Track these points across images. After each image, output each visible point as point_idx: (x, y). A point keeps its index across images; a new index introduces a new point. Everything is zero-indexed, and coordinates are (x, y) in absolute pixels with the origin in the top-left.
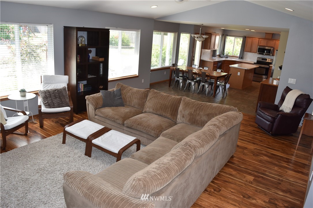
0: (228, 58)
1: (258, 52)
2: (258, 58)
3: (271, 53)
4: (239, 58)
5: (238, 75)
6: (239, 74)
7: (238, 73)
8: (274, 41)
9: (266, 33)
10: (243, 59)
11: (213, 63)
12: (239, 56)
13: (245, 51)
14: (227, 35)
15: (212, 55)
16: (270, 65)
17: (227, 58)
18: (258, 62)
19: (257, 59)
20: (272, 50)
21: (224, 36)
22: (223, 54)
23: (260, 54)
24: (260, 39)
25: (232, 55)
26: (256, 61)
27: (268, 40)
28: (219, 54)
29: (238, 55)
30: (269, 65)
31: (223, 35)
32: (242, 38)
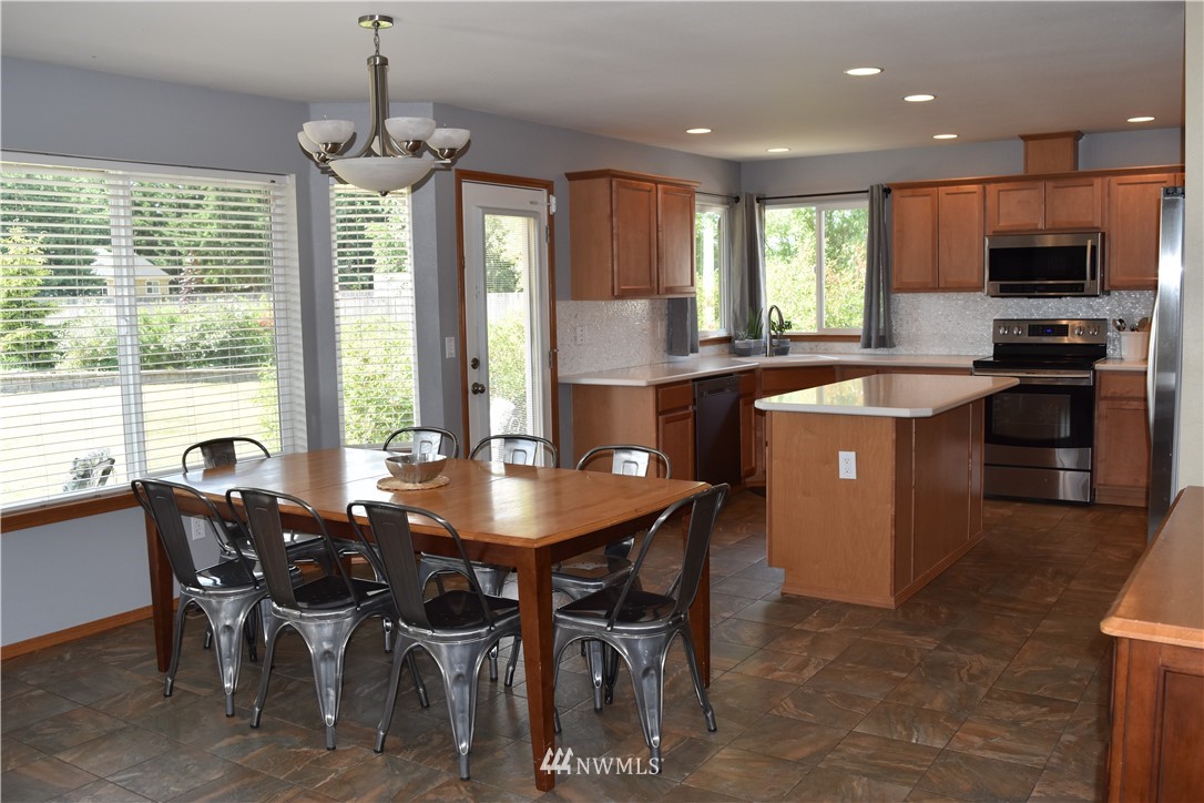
0: (790, 355)
1: (991, 279)
2: (999, 323)
3: (1093, 277)
4: (868, 345)
5: (843, 475)
6: (847, 466)
7: (842, 455)
8: (1098, 182)
9: (1026, 138)
10: (892, 345)
11: (650, 397)
12: (860, 333)
13: (900, 290)
14: (763, 200)
15: (662, 346)
16: (1099, 366)
17: (783, 352)
18: (1006, 356)
19: (995, 333)
20: (1094, 248)
21: (741, 205)
22: (755, 331)
23: (1006, 292)
24: (991, 188)
25: (814, 331)
26: (987, 352)
27: (1050, 184)
28: (729, 330)
29: (857, 323)
30: (1090, 367)
31: (731, 200)
32: (866, 203)
